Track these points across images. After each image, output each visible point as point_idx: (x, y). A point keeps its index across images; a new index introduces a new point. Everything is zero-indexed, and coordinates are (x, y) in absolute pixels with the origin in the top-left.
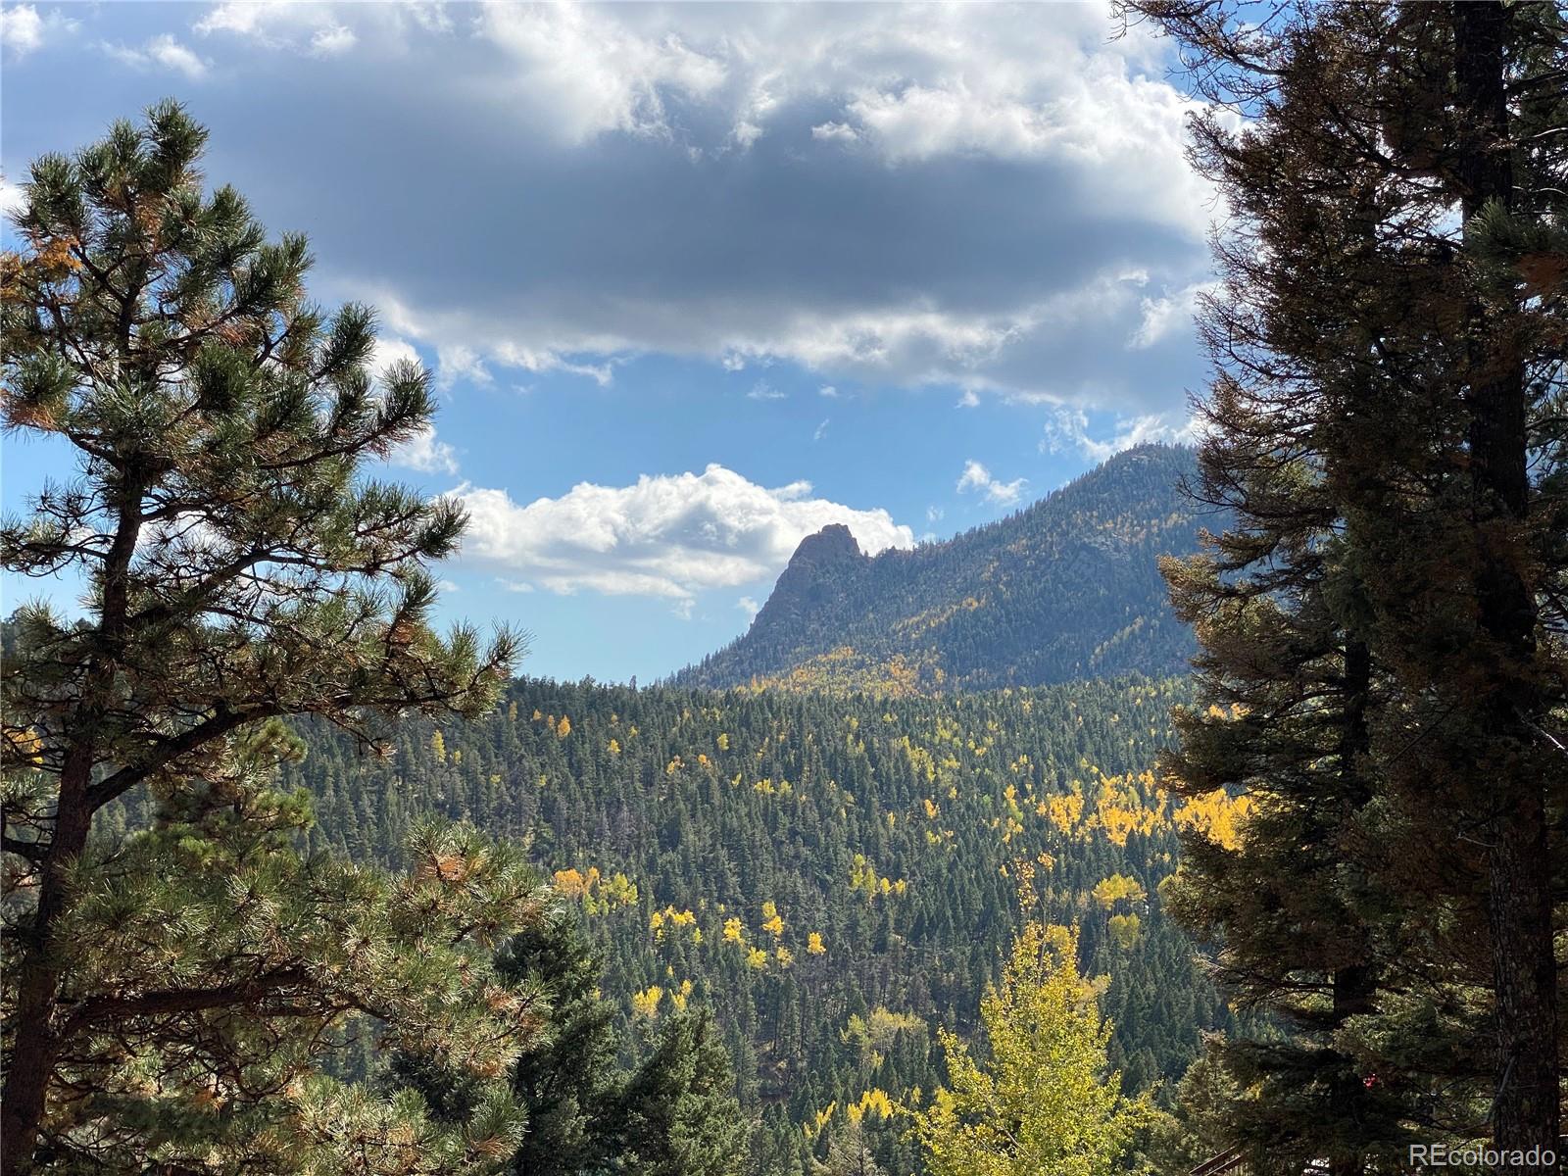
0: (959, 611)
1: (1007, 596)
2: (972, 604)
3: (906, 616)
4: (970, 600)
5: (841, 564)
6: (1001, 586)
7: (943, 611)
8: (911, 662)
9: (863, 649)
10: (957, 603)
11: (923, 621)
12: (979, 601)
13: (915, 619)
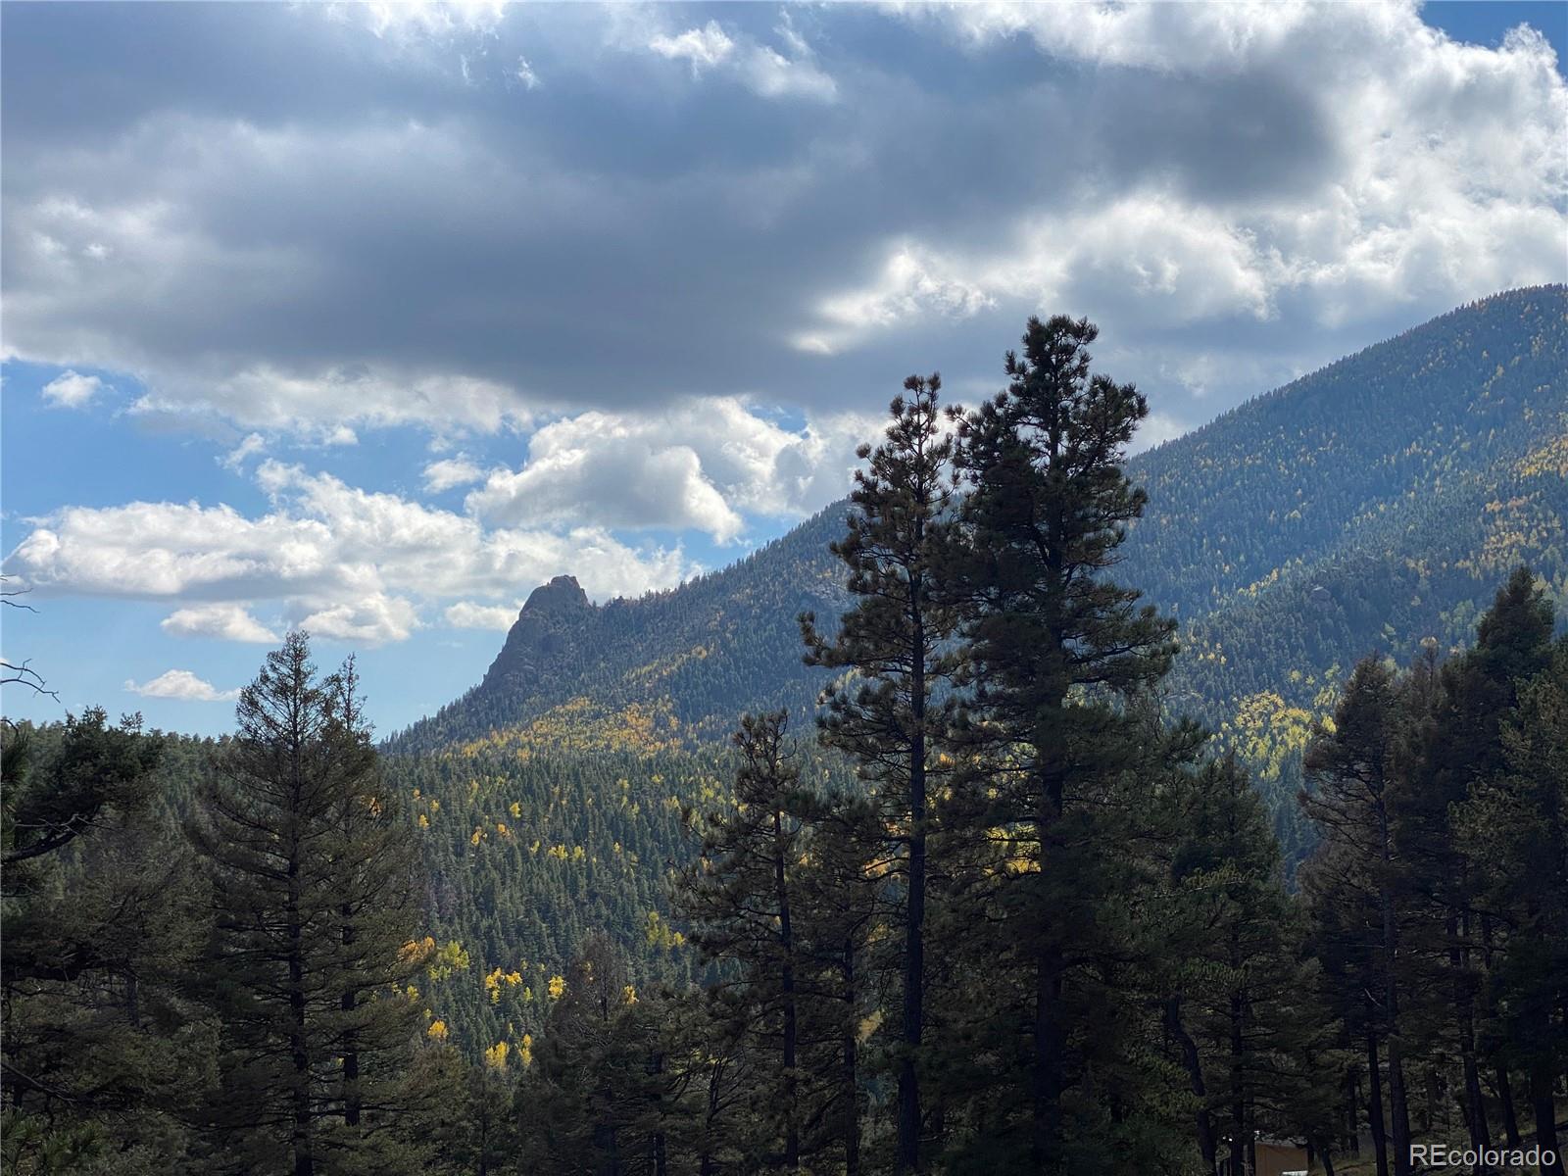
0: (689, 659)
1: (734, 644)
2: (701, 652)
3: (638, 666)
4: (699, 649)
5: (570, 615)
6: (728, 635)
7: (674, 660)
8: (647, 710)
9: (601, 698)
10: (688, 652)
11: (656, 670)
12: (707, 650)
13: (647, 669)
